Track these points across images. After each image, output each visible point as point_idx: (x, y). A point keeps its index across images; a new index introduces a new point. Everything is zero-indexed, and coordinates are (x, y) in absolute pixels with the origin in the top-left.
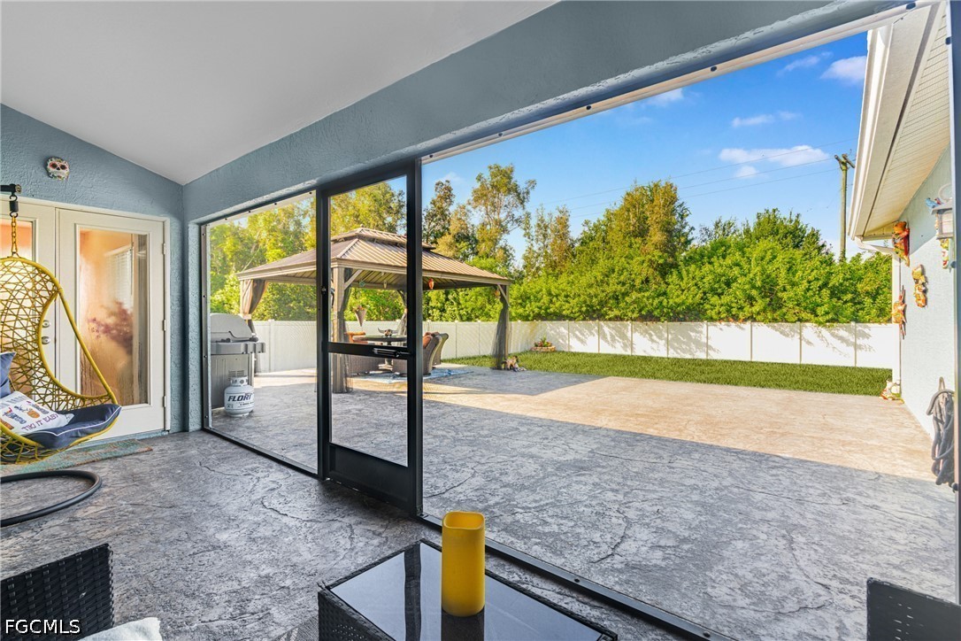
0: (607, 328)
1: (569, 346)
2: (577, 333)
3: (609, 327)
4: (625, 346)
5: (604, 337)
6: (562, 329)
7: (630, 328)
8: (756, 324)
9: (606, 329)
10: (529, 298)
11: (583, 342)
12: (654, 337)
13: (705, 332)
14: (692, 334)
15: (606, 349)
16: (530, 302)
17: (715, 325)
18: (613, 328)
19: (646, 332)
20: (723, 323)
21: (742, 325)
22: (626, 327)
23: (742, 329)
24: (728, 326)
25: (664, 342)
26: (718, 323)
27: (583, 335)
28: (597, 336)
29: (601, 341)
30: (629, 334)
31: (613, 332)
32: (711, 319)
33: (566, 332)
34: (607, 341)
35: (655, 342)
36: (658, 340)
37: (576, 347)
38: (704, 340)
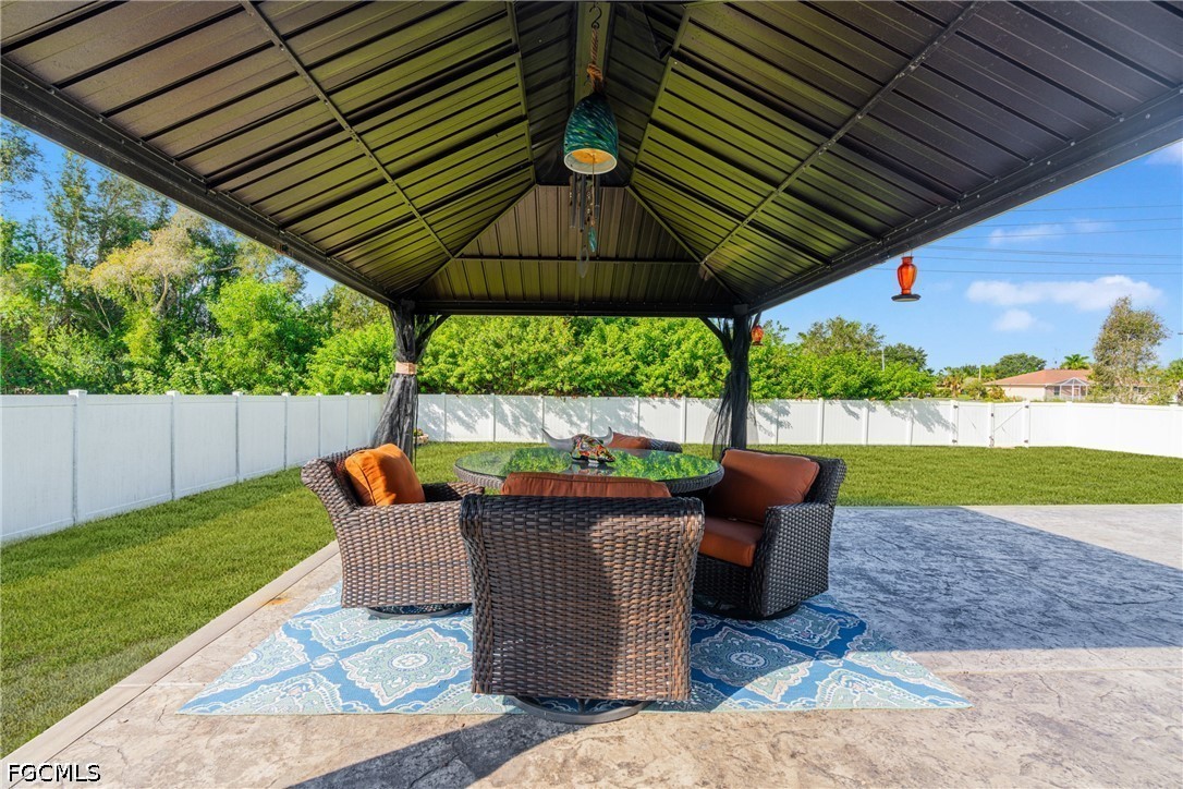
0: (507, 404)
1: (447, 434)
2: (460, 413)
3: (511, 404)
4: (533, 432)
5: (503, 420)
6: (435, 408)
7: (540, 405)
8: (690, 399)
9: (506, 408)
10: (384, 356)
11: (469, 427)
12: (575, 419)
13: (636, 410)
14: (622, 413)
15: (505, 435)
16: (387, 363)
17: (648, 402)
18: (517, 406)
19: (564, 411)
20: (657, 399)
21: (677, 401)
22: (535, 404)
23: (677, 406)
24: (662, 402)
25: (586, 424)
26: (651, 399)
27: (471, 417)
28: (492, 417)
29: (499, 425)
30: (540, 414)
31: (517, 412)
32: (644, 394)
33: (441, 411)
34: (506, 424)
35: (576, 424)
36: (579, 422)
37: (458, 433)
38: (635, 420)
